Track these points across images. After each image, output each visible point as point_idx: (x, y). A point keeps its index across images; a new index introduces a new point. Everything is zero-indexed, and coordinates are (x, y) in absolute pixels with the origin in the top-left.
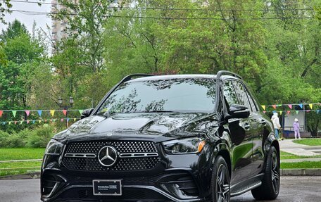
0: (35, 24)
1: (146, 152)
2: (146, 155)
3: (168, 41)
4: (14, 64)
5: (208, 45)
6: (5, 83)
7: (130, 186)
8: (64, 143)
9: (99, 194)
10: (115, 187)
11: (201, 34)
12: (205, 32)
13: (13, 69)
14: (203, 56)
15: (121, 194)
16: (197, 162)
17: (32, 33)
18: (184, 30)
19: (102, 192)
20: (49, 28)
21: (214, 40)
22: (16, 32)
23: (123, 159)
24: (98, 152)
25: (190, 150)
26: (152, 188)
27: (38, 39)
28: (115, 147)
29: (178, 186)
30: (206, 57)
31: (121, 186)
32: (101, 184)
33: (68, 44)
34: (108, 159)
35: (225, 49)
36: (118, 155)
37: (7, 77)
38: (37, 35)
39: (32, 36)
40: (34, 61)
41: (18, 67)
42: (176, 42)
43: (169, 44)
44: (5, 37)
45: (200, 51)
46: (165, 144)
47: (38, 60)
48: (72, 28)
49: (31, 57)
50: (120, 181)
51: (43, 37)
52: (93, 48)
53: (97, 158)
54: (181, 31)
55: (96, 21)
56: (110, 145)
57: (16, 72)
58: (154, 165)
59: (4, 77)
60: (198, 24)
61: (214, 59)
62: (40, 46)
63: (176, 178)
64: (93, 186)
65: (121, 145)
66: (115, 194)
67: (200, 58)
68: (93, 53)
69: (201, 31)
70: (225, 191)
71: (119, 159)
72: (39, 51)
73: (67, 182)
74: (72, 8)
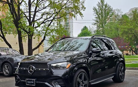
2: (44, 69)
9: (28, 85)
10: (33, 82)
15: (35, 85)
18: (125, 27)
19: (29, 84)
20: (93, 27)
21: (134, 29)
22: (85, 29)
23: (36, 71)
34: (31, 70)
39: (89, 29)
42: (123, 30)
44: (83, 30)
45: (130, 32)
46: (52, 65)
48: (98, 27)
50: (34, 80)
51: (91, 30)
60: (129, 25)
61: (134, 34)
63: (56, 79)
64: (26, 81)
66: (33, 85)
70: (84, 84)
71: (35, 71)
72: (90, 33)
73: (20, 79)
74: (98, 22)
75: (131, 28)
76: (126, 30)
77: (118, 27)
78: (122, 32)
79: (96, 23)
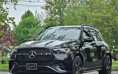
0: (36, 12)
1: (46, 53)
2: (46, 54)
3: (92, 19)
4: (27, 29)
5: (109, 20)
6: (23, 37)
7: (40, 66)
8: (17, 50)
9: (29, 69)
10: (34, 66)
11: (106, 16)
12: (108, 15)
13: (26, 31)
14: (107, 25)
15: (37, 69)
16: (67, 57)
17: (35, 16)
18: (99, 14)
19: (30, 68)
20: (42, 13)
21: (111, 18)
22: (28, 15)
23: (38, 56)
24: (29, 53)
25: (64, 53)
26: (49, 67)
27: (37, 18)
28: (35, 51)
29: (58, 66)
30: (108, 26)
31: (37, 66)
32: (30, 65)
33: (50, 20)
34: (32, 55)
35: (117, 22)
36: (36, 54)
37: (24, 34)
38: (37, 16)
39: (35, 17)
40: (36, 28)
41: (28, 30)
42: (95, 19)
43: (92, 20)
44: (24, 17)
45: (105, 23)
47: (37, 27)
48: (51, 13)
49: (34, 26)
50: (36, 64)
51: (40, 17)
52: (61, 22)
53: (28, 55)
54: (97, 14)
55: (62, 10)
56: (33, 50)
57: (28, 32)
58: (49, 58)
59: (23, 34)
60: (104, 11)
61: (111, 26)
62: (38, 21)
64: (27, 66)
65: (37, 50)
66: (35, 69)
67: (105, 26)
68: (61, 24)
69: (106, 14)
70: (80, 70)
71: (36, 56)
72: (38, 23)
73: (18, 65)
74: (52, 4)
75: (107, 17)
76: (100, 20)
77: (87, 14)
78: (93, 24)
79: (48, 7)
